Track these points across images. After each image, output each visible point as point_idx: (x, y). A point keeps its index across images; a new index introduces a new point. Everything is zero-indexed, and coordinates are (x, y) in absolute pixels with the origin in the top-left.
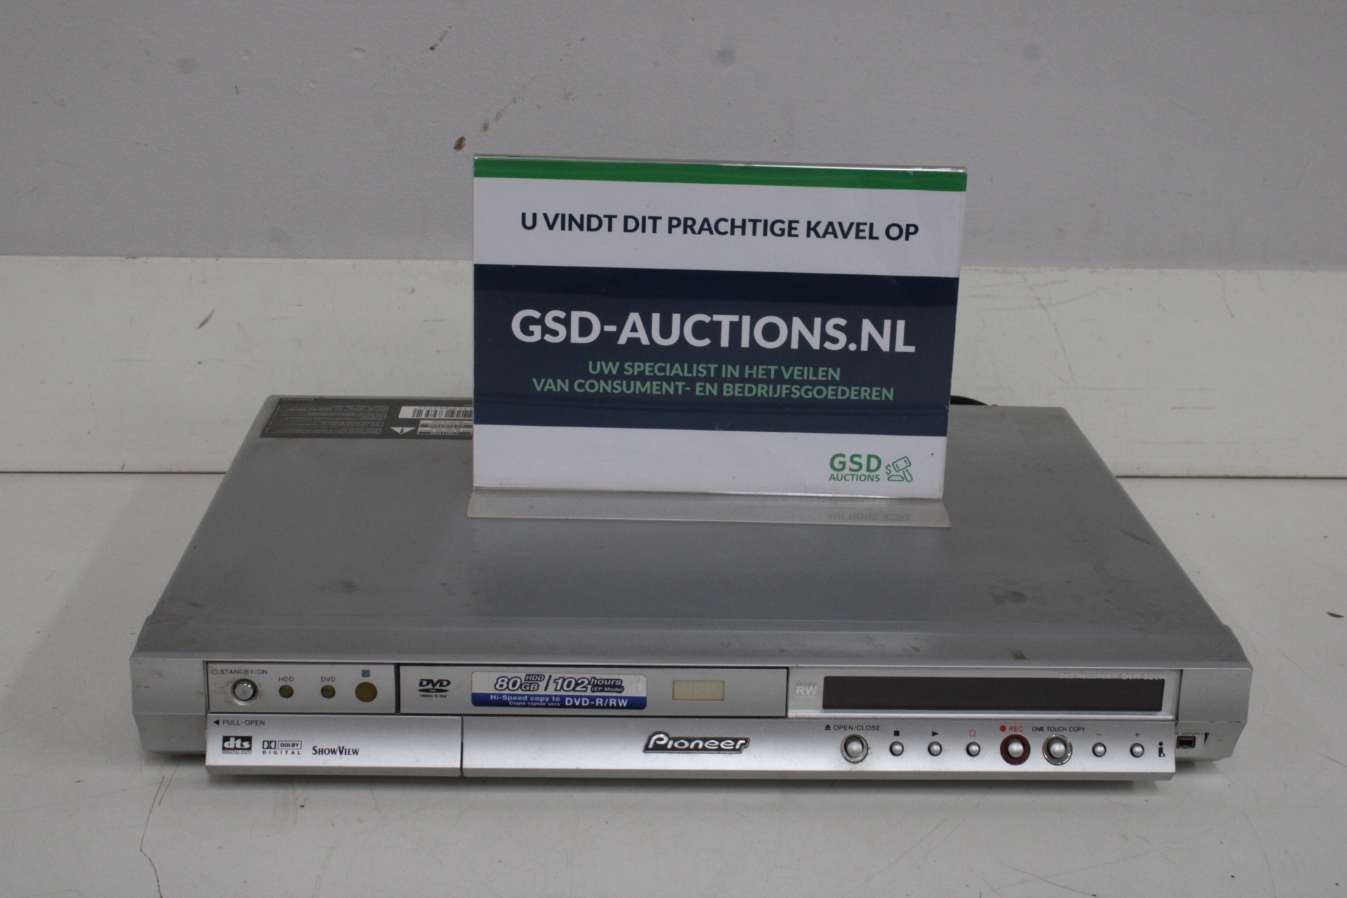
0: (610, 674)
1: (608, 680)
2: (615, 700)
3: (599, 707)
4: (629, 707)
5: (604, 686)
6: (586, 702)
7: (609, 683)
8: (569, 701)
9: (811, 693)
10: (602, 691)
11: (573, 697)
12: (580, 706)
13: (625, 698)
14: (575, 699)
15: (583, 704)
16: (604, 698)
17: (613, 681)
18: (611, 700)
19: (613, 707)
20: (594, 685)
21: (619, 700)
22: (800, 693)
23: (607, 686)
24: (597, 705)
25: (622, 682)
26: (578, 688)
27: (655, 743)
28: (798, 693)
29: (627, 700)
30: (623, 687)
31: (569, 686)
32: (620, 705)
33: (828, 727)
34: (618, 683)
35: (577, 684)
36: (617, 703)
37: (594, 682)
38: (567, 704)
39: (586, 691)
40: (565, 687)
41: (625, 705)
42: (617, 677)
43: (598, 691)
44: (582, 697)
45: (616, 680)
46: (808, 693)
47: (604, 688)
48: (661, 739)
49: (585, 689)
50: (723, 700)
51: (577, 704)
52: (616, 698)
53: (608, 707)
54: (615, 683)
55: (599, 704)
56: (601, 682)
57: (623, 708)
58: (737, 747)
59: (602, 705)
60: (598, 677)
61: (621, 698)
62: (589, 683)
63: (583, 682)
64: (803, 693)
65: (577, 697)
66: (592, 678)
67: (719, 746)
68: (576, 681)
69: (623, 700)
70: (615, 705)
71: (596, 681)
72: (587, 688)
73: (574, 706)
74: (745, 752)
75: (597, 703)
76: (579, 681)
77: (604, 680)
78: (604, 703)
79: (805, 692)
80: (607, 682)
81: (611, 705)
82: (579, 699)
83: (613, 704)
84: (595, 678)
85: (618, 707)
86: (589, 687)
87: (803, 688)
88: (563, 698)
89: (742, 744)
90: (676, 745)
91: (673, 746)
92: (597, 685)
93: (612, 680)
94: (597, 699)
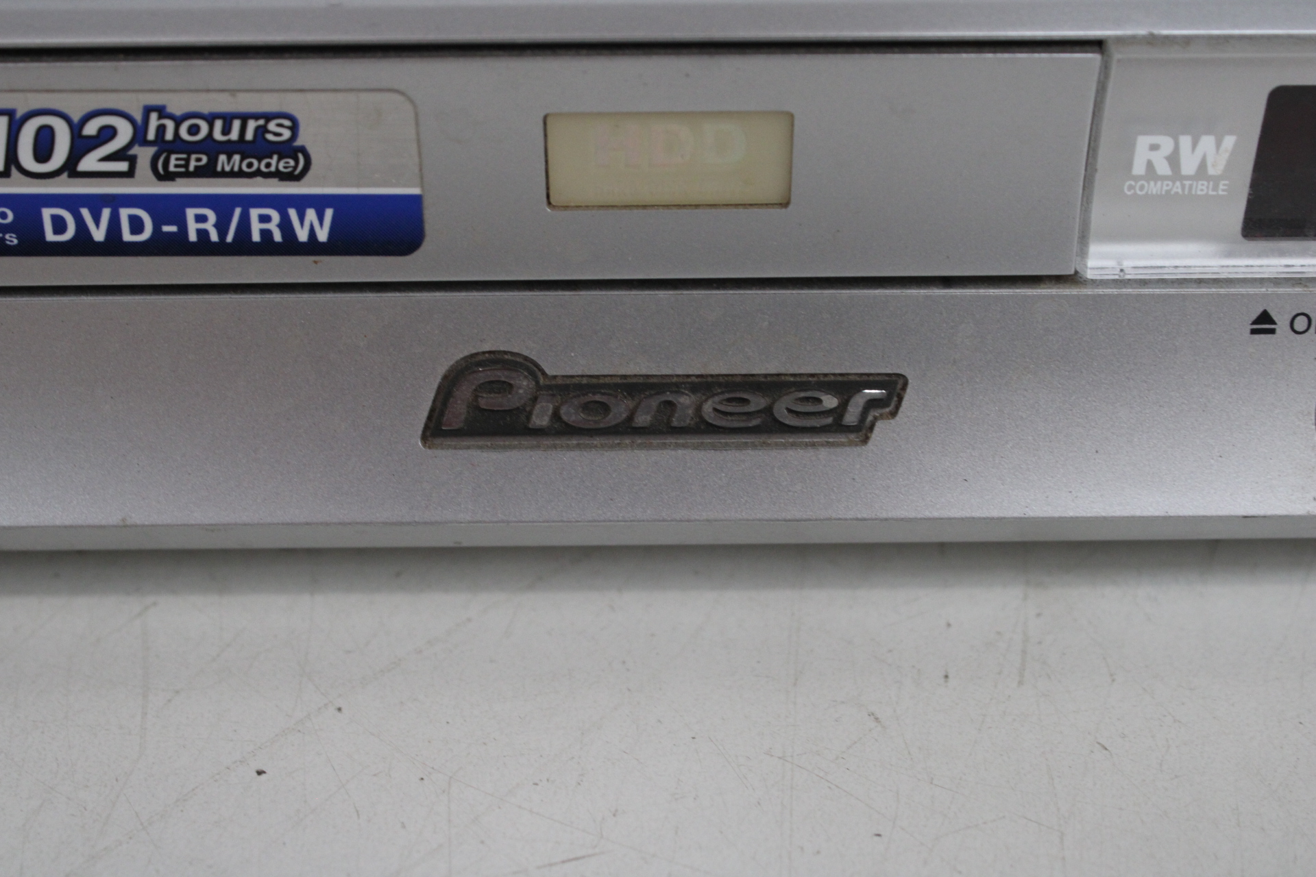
0: (233, 92)
1: (228, 119)
2: (276, 216)
3: (204, 247)
4: (338, 246)
5: (211, 147)
6: (136, 225)
7: (234, 135)
8: (59, 225)
9: (1203, 166)
10: (208, 172)
11: (72, 203)
12: (114, 246)
13: (320, 203)
14: (85, 213)
15: (127, 236)
16: (222, 205)
17: (252, 125)
18: (255, 213)
19: (267, 247)
20: (165, 147)
21: (293, 213)
22: (1150, 165)
23: (229, 148)
24: (193, 237)
25: (294, 128)
26: (89, 163)
27: (475, 407)
28: (1139, 168)
29: (329, 213)
30: (303, 150)
31: (43, 150)
32: (302, 235)
33: (1264, 323)
34: (279, 132)
35: (81, 146)
36: (286, 226)
37: (161, 129)
38: (50, 236)
39: (130, 174)
40: (26, 156)
41: (323, 235)
42: (269, 104)
43: (187, 174)
44: (116, 201)
45: (268, 117)
46: (1189, 166)
47: (213, 161)
48: (506, 387)
49: (123, 166)
50: (785, 204)
51: (99, 235)
52: (280, 203)
53: (243, 246)
54: (261, 131)
55: (202, 234)
56: (194, 130)
57: (313, 247)
58: (851, 417)
59: (214, 237)
60: (177, 106)
61: (302, 203)
62: (139, 136)
63: (108, 133)
64: (1163, 168)
65: (96, 203)
66: (148, 110)
67: (768, 410)
68: (76, 130)
69: (311, 214)
70: (278, 237)
71: (170, 125)
72: (133, 161)
73: (82, 245)
74: (883, 430)
75: (192, 228)
76: (91, 129)
77: (210, 119)
78: (222, 227)
79: (1174, 160)
80: (226, 130)
81: (256, 237)
82: (106, 213)
83: (266, 234)
84: (162, 112)
85: (290, 246)
86: (144, 155)
87: (1167, 143)
88: (28, 207)
89: (873, 403)
90: (571, 414)
91: (556, 416)
92: (177, 145)
93: (245, 118)
94: (191, 213)
